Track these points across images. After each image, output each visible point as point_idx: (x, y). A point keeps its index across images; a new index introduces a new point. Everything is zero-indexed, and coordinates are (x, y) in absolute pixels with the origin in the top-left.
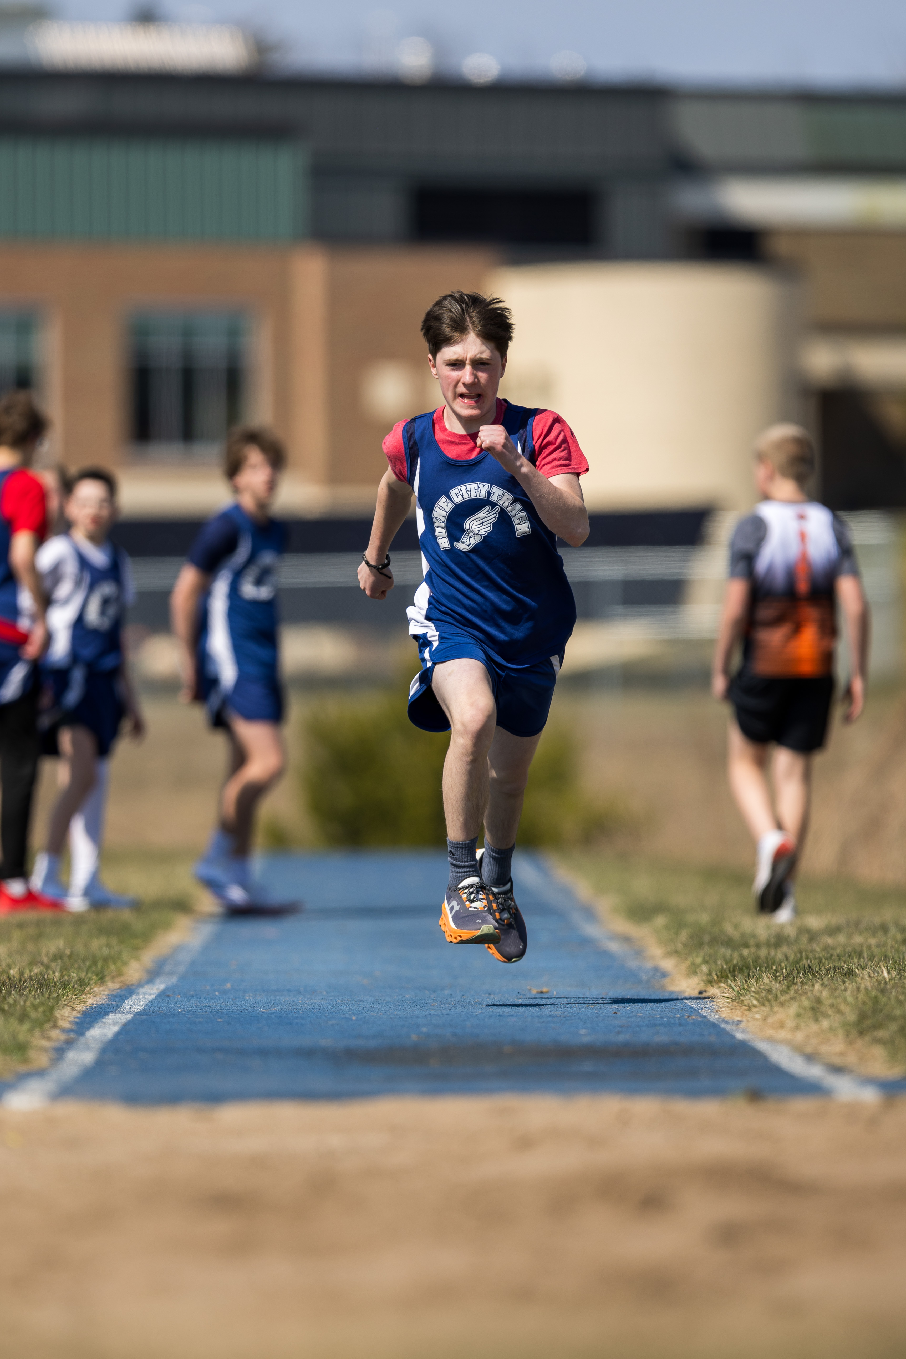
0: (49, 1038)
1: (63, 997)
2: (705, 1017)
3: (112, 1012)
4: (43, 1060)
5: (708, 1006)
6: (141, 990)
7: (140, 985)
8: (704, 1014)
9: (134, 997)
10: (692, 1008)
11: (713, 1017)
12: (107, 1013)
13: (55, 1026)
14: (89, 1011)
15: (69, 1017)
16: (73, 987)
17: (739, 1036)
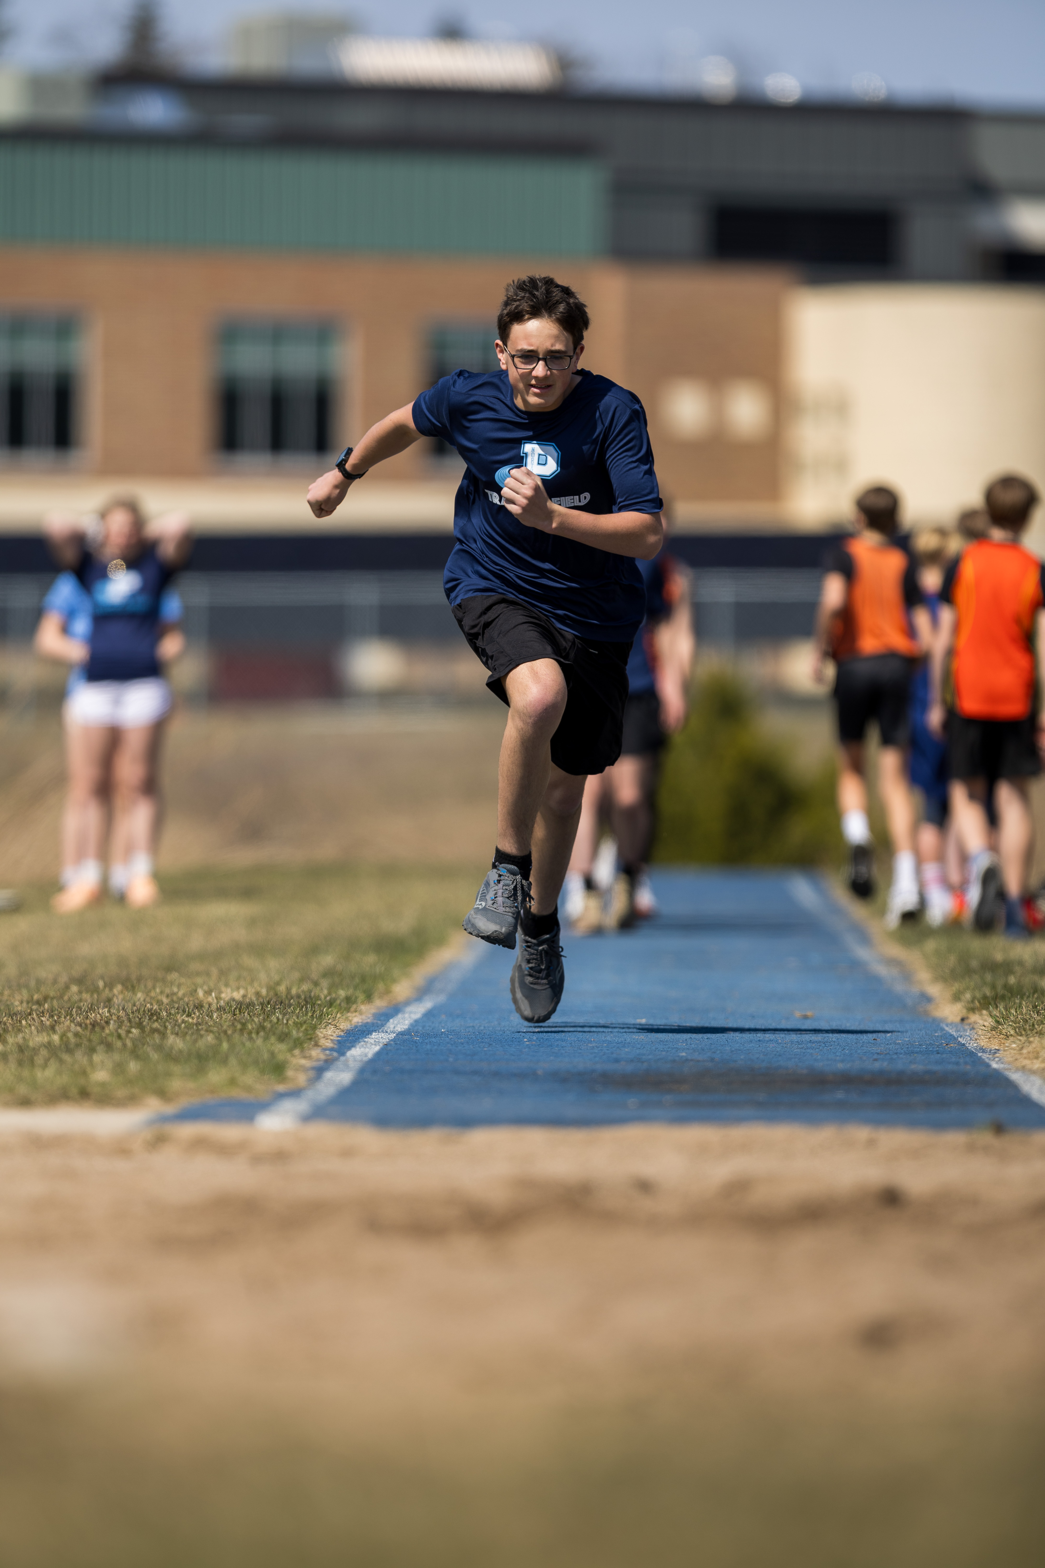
0: (310, 1058)
1: (327, 1017)
2: (964, 1044)
3: (375, 1031)
4: (302, 1079)
5: (968, 1034)
6: (409, 1009)
7: (408, 1003)
8: (963, 1042)
9: (400, 1016)
10: (951, 1035)
11: (972, 1045)
12: (370, 1033)
13: (317, 1045)
14: (353, 1030)
15: (332, 1036)
16: (340, 1005)
17: (995, 1065)
